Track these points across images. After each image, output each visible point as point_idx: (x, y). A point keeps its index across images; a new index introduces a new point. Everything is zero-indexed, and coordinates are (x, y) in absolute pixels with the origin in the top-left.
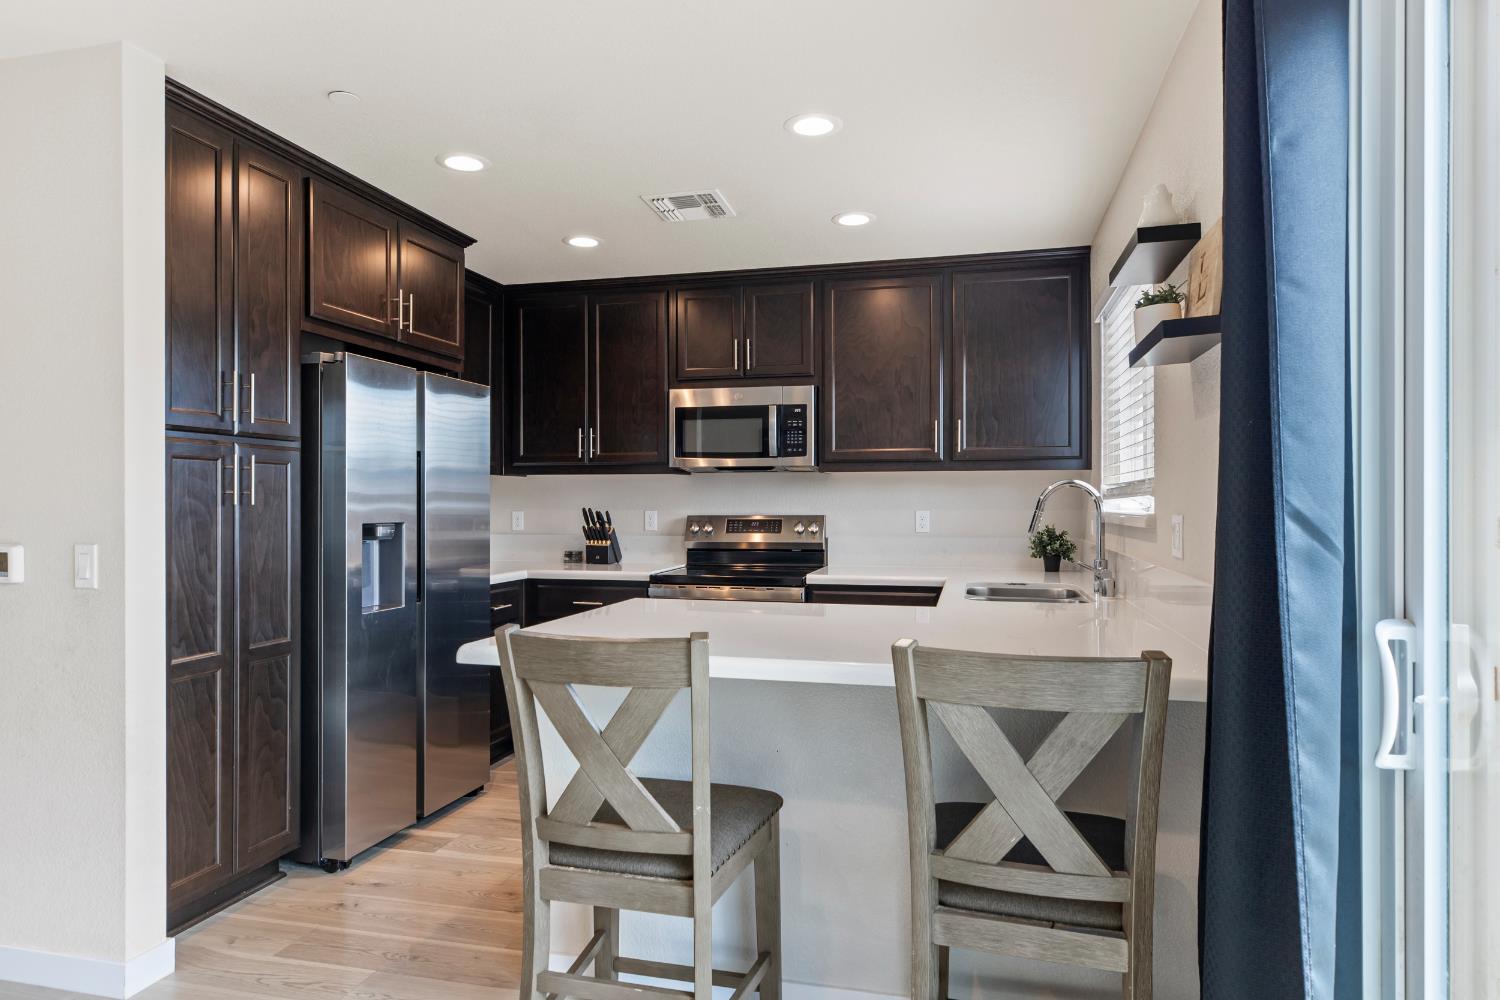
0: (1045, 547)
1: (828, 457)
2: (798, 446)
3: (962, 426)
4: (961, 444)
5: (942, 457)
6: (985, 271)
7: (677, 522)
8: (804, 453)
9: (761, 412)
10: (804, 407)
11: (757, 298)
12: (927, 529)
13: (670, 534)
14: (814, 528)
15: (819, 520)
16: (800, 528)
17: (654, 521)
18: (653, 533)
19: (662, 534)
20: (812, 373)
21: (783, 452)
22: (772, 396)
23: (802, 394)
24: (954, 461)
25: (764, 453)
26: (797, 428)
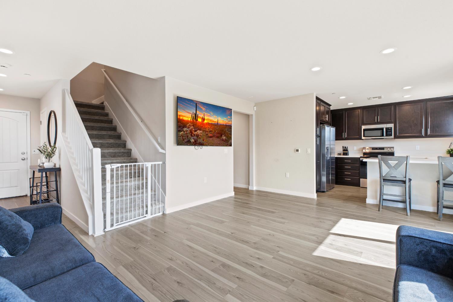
0: (450, 152)
1: (396, 136)
2: (390, 135)
3: (429, 130)
4: (429, 133)
5: (424, 136)
6: (435, 101)
7: (360, 148)
8: (391, 136)
9: (382, 129)
10: (391, 128)
11: (380, 109)
12: (419, 149)
13: (359, 150)
14: (392, 149)
15: (393, 148)
16: (389, 149)
17: (355, 148)
18: (355, 150)
19: (357, 150)
20: (393, 121)
21: (387, 135)
22: (384, 126)
23: (391, 125)
24: (426, 136)
25: (383, 136)
26: (390, 131)
